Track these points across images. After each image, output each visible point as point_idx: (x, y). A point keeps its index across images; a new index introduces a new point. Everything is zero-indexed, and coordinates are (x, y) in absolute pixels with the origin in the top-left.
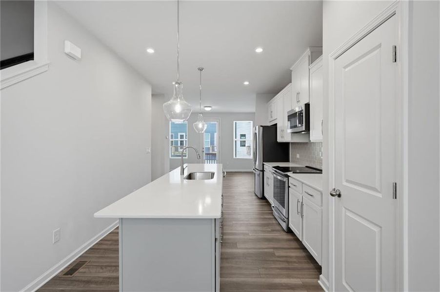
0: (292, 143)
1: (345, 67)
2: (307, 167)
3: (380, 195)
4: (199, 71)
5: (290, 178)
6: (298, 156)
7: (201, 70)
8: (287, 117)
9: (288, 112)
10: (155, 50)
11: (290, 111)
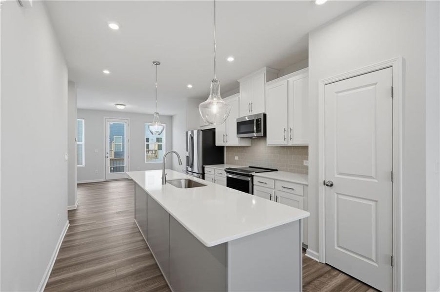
0: (227, 147)
1: (337, 92)
2: (250, 167)
3: (376, 181)
4: (154, 65)
5: (254, 177)
6: (236, 158)
7: (157, 64)
8: (236, 124)
9: (237, 119)
10: (121, 27)
11: (240, 119)
